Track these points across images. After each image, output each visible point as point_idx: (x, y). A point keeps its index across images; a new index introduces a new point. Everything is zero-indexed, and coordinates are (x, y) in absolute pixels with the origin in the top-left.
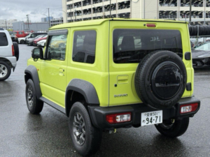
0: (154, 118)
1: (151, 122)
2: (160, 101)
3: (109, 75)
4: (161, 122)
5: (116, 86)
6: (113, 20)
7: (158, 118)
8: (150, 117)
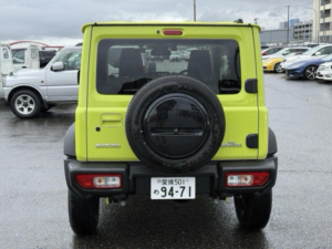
0: (177, 188)
1: (172, 195)
2: (163, 159)
3: (86, 113)
4: (193, 196)
5: (98, 129)
6: (96, 25)
7: (187, 191)
8: (168, 187)
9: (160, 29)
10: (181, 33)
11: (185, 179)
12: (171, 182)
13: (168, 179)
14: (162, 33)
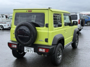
0: (30, 50)
6: (15, 10)
7: (32, 51)
8: (28, 50)
9: (27, 10)
10: (31, 11)
11: (32, 48)
12: (29, 48)
13: (28, 47)
14: (27, 11)
